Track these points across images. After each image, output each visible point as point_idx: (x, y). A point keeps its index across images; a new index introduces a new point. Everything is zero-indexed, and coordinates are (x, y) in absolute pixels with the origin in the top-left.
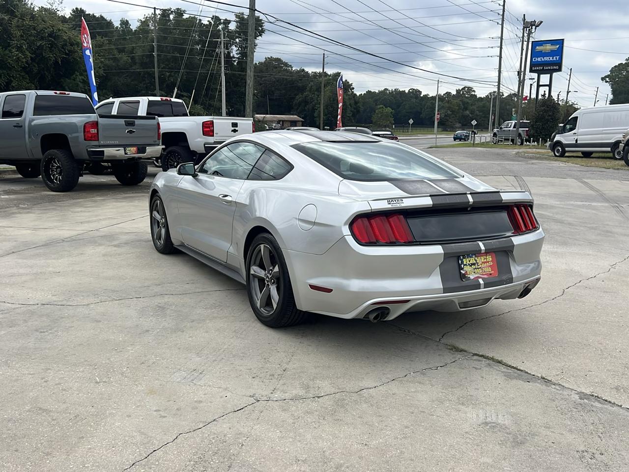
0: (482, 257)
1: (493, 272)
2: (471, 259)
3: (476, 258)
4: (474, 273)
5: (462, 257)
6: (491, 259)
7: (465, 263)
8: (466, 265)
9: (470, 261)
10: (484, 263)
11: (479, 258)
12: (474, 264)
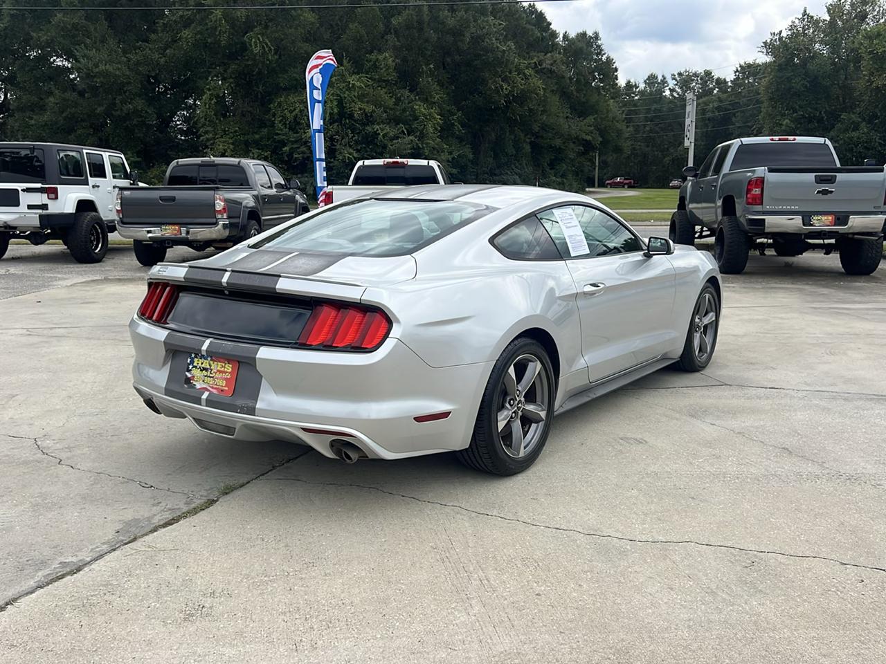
0: (219, 363)
1: (227, 388)
2: (205, 361)
3: (211, 362)
4: (203, 381)
5: (193, 355)
6: (230, 369)
7: (195, 364)
8: (196, 367)
9: (202, 364)
10: (220, 372)
11: (216, 363)
12: (206, 369)
